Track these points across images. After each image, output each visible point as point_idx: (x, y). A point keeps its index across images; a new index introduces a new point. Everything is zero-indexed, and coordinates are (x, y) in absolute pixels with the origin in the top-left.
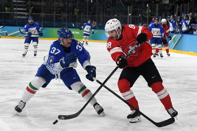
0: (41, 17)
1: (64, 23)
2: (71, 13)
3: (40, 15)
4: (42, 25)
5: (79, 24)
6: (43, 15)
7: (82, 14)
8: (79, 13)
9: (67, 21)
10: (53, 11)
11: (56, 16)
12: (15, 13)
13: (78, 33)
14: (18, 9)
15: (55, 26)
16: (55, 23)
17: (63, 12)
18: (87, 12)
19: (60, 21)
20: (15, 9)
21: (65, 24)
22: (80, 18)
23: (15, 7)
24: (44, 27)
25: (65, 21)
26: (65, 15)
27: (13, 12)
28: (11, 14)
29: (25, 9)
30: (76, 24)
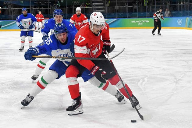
0: (116, 10)
1: (135, 14)
2: (141, 4)
3: (114, 8)
4: (117, 17)
5: (148, 13)
6: (117, 7)
7: (151, 5)
8: (149, 4)
9: (138, 12)
10: (126, 4)
11: (128, 7)
12: (94, 7)
13: (148, 21)
14: (96, 4)
15: (127, 16)
16: (128, 14)
17: (134, 4)
18: (155, 2)
19: (132, 12)
20: (94, 4)
21: (137, 14)
22: (149, 8)
23: (93, 2)
24: (118, 18)
25: (136, 11)
26: (136, 6)
27: (92, 7)
28: (91, 8)
29: (102, 4)
30: (146, 14)
